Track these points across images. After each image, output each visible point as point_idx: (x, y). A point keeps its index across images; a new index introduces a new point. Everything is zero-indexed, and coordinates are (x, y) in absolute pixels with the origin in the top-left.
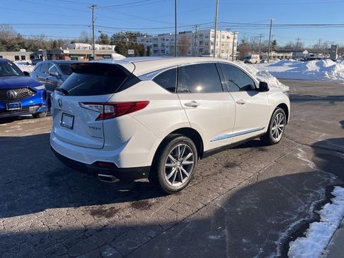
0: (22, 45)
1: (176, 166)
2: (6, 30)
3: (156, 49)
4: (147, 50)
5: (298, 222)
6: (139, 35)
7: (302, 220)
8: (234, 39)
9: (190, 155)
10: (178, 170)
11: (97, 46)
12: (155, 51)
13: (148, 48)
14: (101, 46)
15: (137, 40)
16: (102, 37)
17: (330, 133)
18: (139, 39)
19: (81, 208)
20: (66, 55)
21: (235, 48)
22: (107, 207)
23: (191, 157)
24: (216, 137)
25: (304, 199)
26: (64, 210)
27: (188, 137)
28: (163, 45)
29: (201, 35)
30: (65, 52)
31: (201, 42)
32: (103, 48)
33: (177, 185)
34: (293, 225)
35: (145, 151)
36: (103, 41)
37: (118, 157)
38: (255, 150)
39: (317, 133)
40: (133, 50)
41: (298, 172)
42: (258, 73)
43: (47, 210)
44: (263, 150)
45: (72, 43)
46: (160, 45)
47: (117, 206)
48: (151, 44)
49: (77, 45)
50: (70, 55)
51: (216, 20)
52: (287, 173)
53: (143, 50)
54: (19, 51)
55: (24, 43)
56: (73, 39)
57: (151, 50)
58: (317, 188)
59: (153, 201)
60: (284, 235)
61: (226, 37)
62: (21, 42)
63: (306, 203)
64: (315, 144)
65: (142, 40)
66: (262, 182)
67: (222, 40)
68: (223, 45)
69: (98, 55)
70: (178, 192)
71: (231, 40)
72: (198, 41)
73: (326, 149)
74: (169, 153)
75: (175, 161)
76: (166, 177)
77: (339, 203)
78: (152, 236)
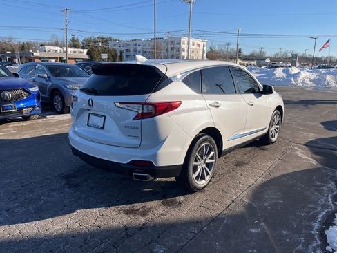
1: (201, 164)
3: (128, 54)
4: (119, 54)
5: (324, 213)
6: (110, 39)
7: (326, 211)
8: (204, 46)
9: (212, 153)
10: (203, 169)
12: (127, 56)
13: (121, 53)
14: (73, 50)
15: (110, 44)
16: (73, 40)
17: (317, 133)
20: (36, 57)
21: (205, 55)
22: (138, 206)
23: (213, 156)
24: (232, 137)
25: (321, 192)
27: (211, 136)
29: (172, 42)
30: (35, 54)
31: (172, 49)
32: (75, 52)
33: (202, 183)
34: (321, 216)
35: (179, 150)
36: (75, 44)
37: (155, 155)
38: (256, 149)
39: (305, 133)
40: (106, 55)
41: (305, 169)
43: (78, 211)
44: (263, 150)
45: (41, 45)
46: (132, 49)
47: (149, 204)
48: (123, 48)
49: (47, 48)
50: (40, 58)
51: (189, 28)
53: (116, 54)
56: (42, 42)
57: (124, 55)
58: (327, 182)
59: (181, 199)
60: (316, 225)
61: (196, 44)
63: (323, 196)
64: (308, 143)
65: (115, 45)
66: (275, 178)
67: (192, 46)
68: (193, 52)
69: (70, 59)
70: (201, 190)
71: (201, 47)
72: (169, 48)
73: (319, 148)
74: (196, 152)
75: (200, 159)
76: (194, 175)
78: (195, 232)
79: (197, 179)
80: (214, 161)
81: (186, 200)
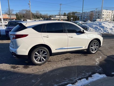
0: (41, 17)
1: (40, 56)
2: (38, 12)
5: (66, 82)
6: (76, 13)
9: (46, 53)
10: (41, 58)
11: (62, 17)
16: (64, 14)
18: (76, 14)
19: (11, 65)
25: (79, 75)
26: (7, 64)
28: (84, 16)
29: (99, 12)
30: (52, 19)
32: (64, 17)
36: (65, 15)
42: (113, 26)
43: (3, 64)
44: (85, 55)
48: (80, 16)
51: (102, 6)
52: (84, 65)
53: (77, 18)
54: (40, 18)
56: (56, 15)
57: (80, 18)
61: (109, 12)
63: (77, 77)
65: (77, 14)
66: (71, 66)
67: (107, 13)
71: (111, 14)
72: (97, 14)
74: (35, 52)
75: (39, 54)
76: (34, 60)
77: (90, 79)
78: (18, 77)
79: (37, 61)
80: (47, 56)
81: (31, 67)
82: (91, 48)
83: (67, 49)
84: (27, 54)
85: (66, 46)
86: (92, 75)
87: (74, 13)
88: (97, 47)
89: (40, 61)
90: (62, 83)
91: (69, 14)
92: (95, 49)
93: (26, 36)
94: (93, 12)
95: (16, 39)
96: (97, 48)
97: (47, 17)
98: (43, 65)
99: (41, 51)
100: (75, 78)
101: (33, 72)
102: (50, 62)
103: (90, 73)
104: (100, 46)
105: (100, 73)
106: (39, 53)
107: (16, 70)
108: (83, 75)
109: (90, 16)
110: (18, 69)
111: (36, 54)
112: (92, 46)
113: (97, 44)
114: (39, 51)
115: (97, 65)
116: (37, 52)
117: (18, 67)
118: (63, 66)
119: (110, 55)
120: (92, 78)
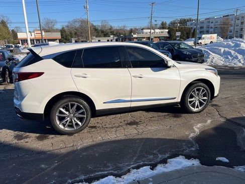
0: (112, 33)
1: (70, 116)
2: (105, 24)
3: (202, 30)
4: (192, 32)
10: (71, 120)
11: (157, 31)
15: (188, 25)
16: (163, 24)
18: (188, 23)
20: (135, 38)
23: (83, 112)
28: (208, 27)
30: (134, 36)
31: (242, 23)
32: (162, 32)
33: (70, 130)
35: (37, 104)
36: (163, 26)
40: (180, 32)
45: (142, 29)
46: (205, 27)
49: (145, 31)
50: (137, 38)
55: (113, 31)
58: (164, 153)
62: (112, 31)
63: (135, 161)
65: (191, 24)
69: (155, 37)
74: (59, 107)
75: (67, 113)
76: (58, 123)
77: (160, 169)
78: (20, 156)
79: (64, 126)
80: (85, 116)
81: (52, 138)
82: (189, 100)
83: (131, 101)
84: (42, 112)
85: (127, 96)
86: (169, 160)
87: (183, 22)
88: (205, 98)
89: (71, 126)
90: (97, 173)
91: (173, 23)
92: (201, 104)
93: (39, 74)
94: (230, 17)
95: (19, 81)
96: (204, 100)
97: (124, 33)
98: (76, 135)
99: (72, 106)
100: (129, 165)
101: (51, 149)
102: (93, 129)
103: (167, 155)
104: (213, 97)
105: (188, 157)
106: (67, 110)
107: (22, 143)
108: (148, 159)
109: (223, 26)
110: (26, 140)
111: (61, 112)
112: (192, 97)
113: (203, 91)
114: (67, 106)
115: (192, 138)
116: (63, 108)
117: (26, 137)
118: (117, 139)
119: (234, 117)
120: (167, 165)
